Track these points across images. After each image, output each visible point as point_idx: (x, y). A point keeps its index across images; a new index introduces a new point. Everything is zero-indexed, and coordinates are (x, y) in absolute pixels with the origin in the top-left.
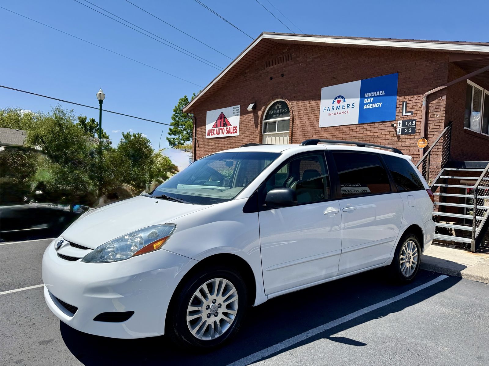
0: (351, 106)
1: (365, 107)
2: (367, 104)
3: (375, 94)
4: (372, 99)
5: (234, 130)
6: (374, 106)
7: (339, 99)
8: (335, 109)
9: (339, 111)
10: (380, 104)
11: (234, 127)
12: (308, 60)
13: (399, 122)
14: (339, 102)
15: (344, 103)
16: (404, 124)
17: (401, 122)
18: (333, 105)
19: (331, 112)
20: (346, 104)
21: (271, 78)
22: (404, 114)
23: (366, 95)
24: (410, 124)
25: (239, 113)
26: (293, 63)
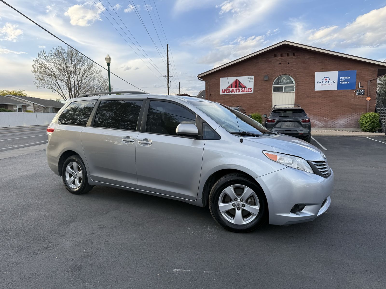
0: (333, 82)
1: (341, 83)
2: (341, 82)
3: (345, 78)
4: (344, 80)
5: (248, 90)
6: (345, 83)
7: (326, 78)
8: (324, 82)
9: (326, 84)
10: (348, 82)
11: (248, 89)
12: (306, 58)
13: (357, 90)
14: (326, 80)
15: (329, 80)
16: (359, 91)
17: (358, 90)
18: (323, 81)
19: (322, 84)
20: (330, 81)
21: (280, 64)
22: (360, 87)
23: (341, 78)
24: (362, 91)
25: (253, 81)
26: (296, 57)
